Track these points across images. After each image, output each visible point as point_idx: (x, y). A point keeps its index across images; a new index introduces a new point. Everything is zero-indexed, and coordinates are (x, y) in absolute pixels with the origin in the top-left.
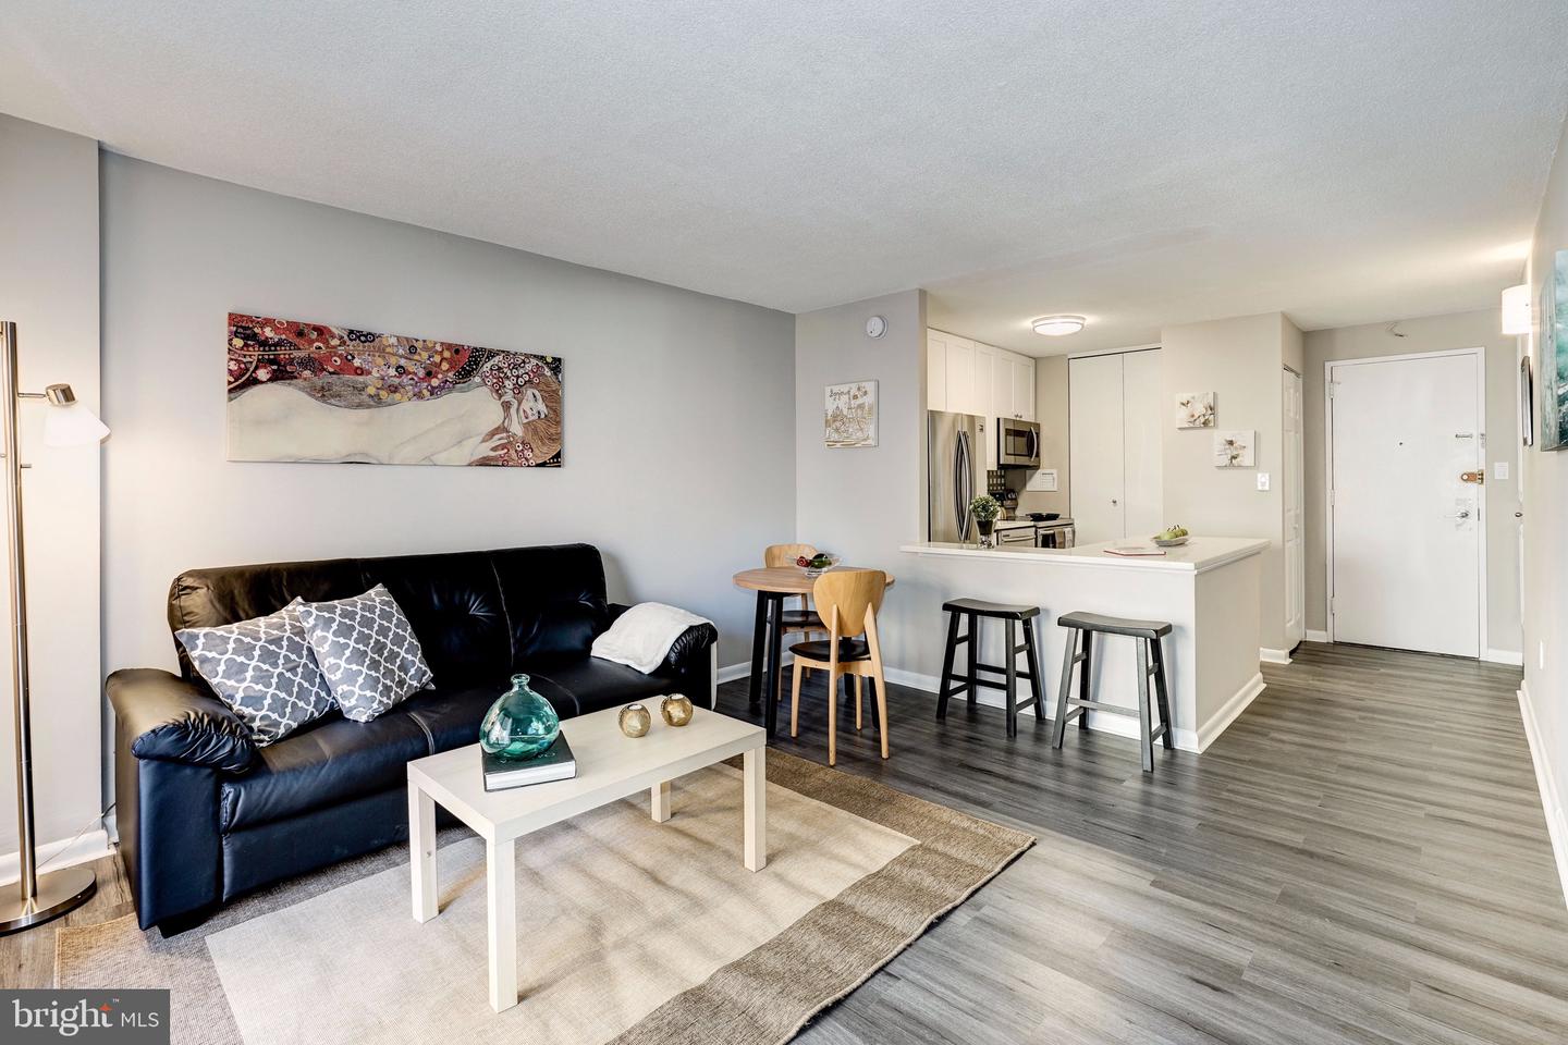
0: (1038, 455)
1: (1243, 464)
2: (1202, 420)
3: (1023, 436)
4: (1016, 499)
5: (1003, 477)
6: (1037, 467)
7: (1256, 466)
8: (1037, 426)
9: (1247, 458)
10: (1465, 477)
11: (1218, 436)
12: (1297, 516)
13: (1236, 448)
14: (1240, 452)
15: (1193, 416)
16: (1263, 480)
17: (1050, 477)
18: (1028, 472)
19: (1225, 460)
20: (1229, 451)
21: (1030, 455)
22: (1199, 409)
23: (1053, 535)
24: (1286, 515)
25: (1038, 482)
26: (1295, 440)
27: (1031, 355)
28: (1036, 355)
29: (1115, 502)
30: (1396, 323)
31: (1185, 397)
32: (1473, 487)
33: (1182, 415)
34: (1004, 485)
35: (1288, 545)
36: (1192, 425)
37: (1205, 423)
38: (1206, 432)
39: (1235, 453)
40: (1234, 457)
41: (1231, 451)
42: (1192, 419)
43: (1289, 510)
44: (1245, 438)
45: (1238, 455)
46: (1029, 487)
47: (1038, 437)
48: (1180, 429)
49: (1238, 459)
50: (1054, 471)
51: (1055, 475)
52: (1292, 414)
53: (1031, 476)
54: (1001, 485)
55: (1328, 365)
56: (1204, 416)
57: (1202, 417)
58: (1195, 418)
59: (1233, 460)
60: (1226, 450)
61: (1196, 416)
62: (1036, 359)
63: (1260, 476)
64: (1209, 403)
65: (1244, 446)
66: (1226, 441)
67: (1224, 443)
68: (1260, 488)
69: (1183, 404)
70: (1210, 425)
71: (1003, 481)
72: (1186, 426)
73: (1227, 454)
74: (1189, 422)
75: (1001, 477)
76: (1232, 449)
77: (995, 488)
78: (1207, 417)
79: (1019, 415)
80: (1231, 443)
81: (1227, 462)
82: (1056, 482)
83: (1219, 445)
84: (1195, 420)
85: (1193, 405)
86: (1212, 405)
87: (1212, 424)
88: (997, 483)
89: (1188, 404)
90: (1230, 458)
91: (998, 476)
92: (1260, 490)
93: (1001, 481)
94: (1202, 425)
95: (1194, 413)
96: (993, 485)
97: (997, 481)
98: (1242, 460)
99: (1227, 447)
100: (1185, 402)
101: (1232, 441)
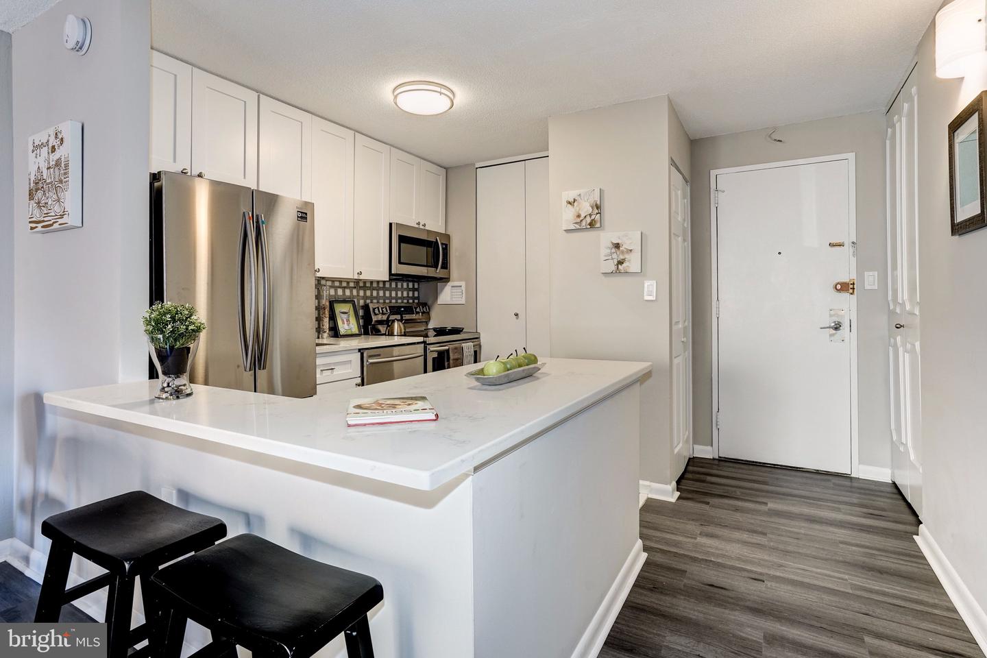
0: (446, 266)
1: (628, 271)
2: (588, 220)
4: (428, 313)
5: (417, 290)
6: (446, 280)
7: (641, 273)
8: (448, 237)
9: (633, 264)
10: (839, 287)
11: (606, 237)
12: (685, 328)
13: (623, 252)
14: (627, 256)
15: (579, 216)
16: (650, 289)
17: (459, 290)
18: (438, 285)
19: (611, 266)
20: (615, 256)
21: (436, 266)
22: (585, 208)
23: (448, 351)
24: (674, 328)
25: (448, 295)
26: (682, 248)
27: (443, 165)
28: (447, 166)
29: (516, 315)
30: (775, 129)
31: (571, 195)
32: (845, 295)
33: (568, 215)
34: (418, 298)
35: (676, 361)
36: (578, 227)
37: (592, 224)
38: (591, 234)
39: (622, 257)
40: (620, 262)
41: (618, 256)
42: (578, 220)
43: (677, 323)
44: (631, 241)
45: (624, 259)
46: (440, 300)
47: (445, 248)
48: (566, 231)
49: (624, 265)
50: (463, 284)
51: (463, 288)
52: (680, 218)
53: (442, 289)
54: (414, 298)
55: (713, 173)
56: (590, 215)
57: (588, 217)
58: (581, 219)
59: (619, 266)
60: (611, 254)
61: (583, 216)
62: (447, 169)
63: (647, 284)
64: (596, 201)
65: (631, 250)
66: (613, 244)
67: (611, 245)
68: (647, 298)
69: (570, 203)
70: (596, 226)
71: (416, 294)
72: (572, 227)
73: (612, 259)
74: (576, 223)
75: (414, 290)
76: (618, 253)
77: (405, 301)
78: (593, 217)
79: (422, 223)
80: (617, 246)
81: (613, 268)
82: (464, 295)
83: (605, 249)
84: (582, 221)
85: (579, 204)
86: (598, 203)
87: (598, 225)
88: (408, 296)
89: (574, 202)
90: (616, 263)
91: (408, 289)
92: (646, 300)
93: (413, 294)
94: (589, 227)
95: (580, 212)
96: (402, 298)
97: (408, 294)
98: (628, 266)
99: (613, 250)
100: (572, 200)
101: (618, 244)
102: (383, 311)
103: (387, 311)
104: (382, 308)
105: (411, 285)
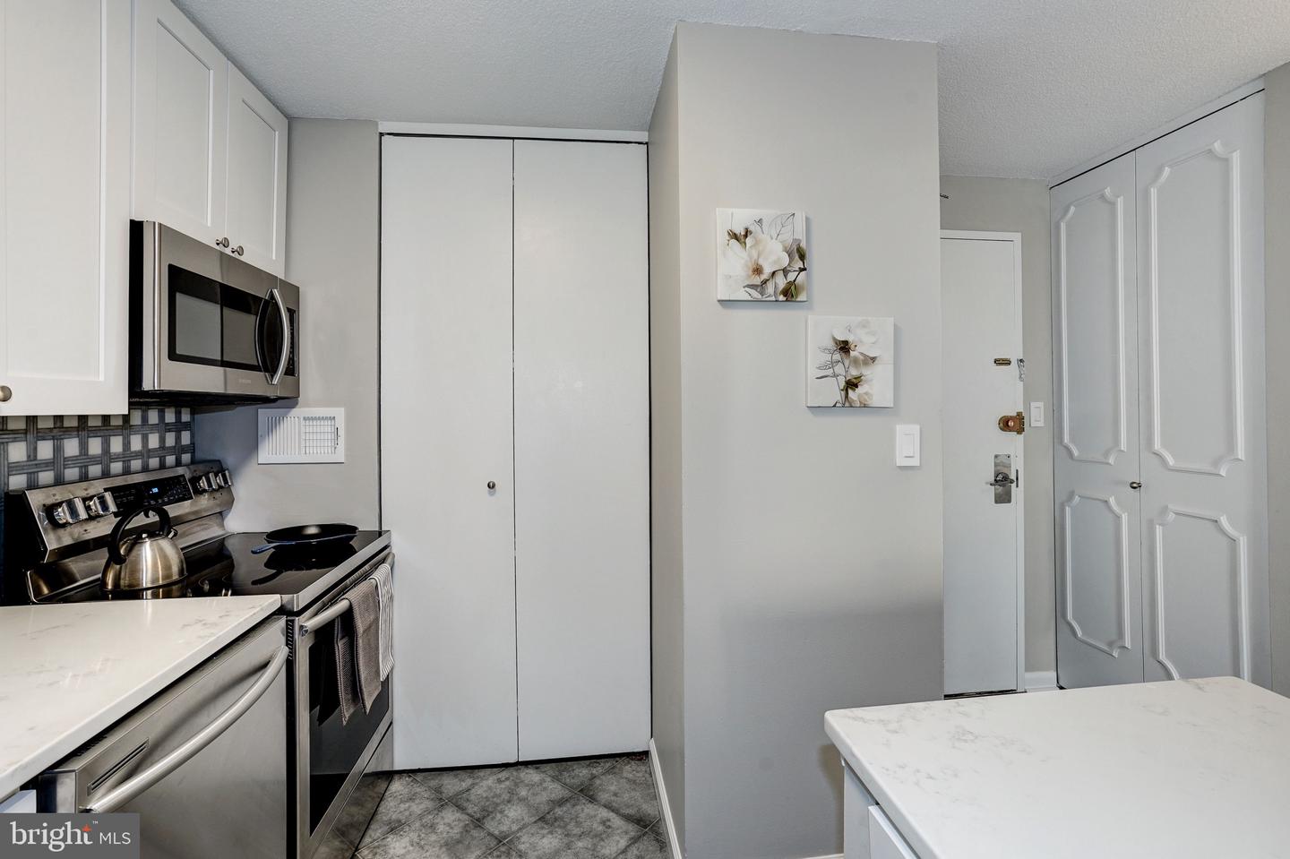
0: (291, 370)
1: (866, 401)
2: (781, 282)
3: (247, 310)
4: (229, 489)
5: (187, 426)
6: (288, 401)
7: (894, 408)
8: (294, 291)
9: (877, 386)
11: (817, 326)
13: (856, 362)
14: (865, 371)
15: (758, 270)
16: (908, 441)
17: (327, 427)
18: (264, 413)
19: (833, 391)
20: (839, 369)
21: (269, 366)
22: (774, 256)
25: (289, 440)
29: (491, 486)
31: (738, 218)
33: (733, 266)
34: (192, 448)
36: (754, 295)
37: (787, 292)
38: (786, 316)
39: (854, 372)
40: (852, 385)
41: (844, 371)
42: (757, 280)
44: (873, 336)
45: (860, 378)
46: (266, 453)
47: (292, 313)
48: (724, 303)
49: (860, 390)
50: (339, 413)
51: (341, 423)
53: (273, 426)
54: (178, 450)
56: (785, 272)
57: (780, 277)
58: (764, 277)
59: (850, 391)
60: (833, 364)
61: (767, 271)
62: (291, 120)
63: (900, 429)
64: (797, 242)
65: (873, 359)
66: (837, 342)
67: (831, 345)
68: (900, 462)
69: (735, 236)
70: (798, 299)
71: (186, 438)
72: (742, 294)
73: (835, 376)
74: (749, 286)
75: (179, 427)
76: (847, 365)
77: (154, 462)
78: (791, 277)
79: (234, 245)
80: (844, 347)
81: (838, 396)
82: (342, 440)
83: (816, 352)
84: (765, 282)
85: (757, 243)
86: (803, 245)
87: (802, 297)
88: (162, 447)
89: (746, 236)
90: (843, 384)
91: (164, 428)
92: (900, 467)
93: (178, 439)
94: (781, 298)
95: (761, 262)
96: (146, 453)
97: (162, 440)
98: (866, 393)
99: (837, 356)
100: (740, 231)
101: (846, 343)
102: (88, 508)
103: (105, 507)
104: (84, 500)
105: (170, 417)
